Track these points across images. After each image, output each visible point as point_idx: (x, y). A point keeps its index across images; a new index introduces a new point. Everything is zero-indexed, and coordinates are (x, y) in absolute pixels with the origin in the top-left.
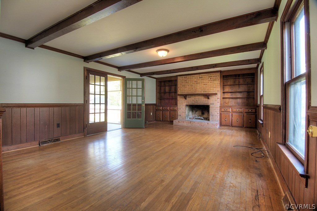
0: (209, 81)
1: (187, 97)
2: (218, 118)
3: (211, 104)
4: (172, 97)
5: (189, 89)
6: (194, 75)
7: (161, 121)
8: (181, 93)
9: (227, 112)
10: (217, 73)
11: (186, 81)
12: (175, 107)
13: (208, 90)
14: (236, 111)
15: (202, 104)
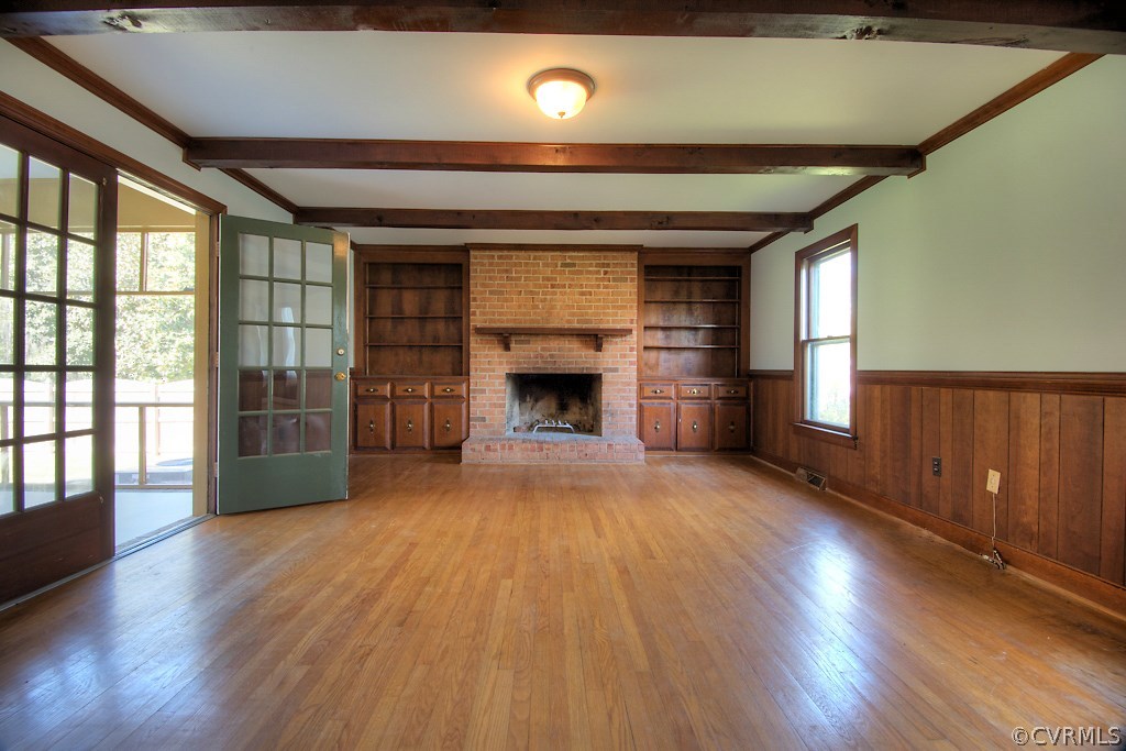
0: (603, 279)
1: (513, 338)
2: (632, 421)
3: (606, 370)
4: (436, 338)
5: (520, 307)
6: (540, 253)
7: (385, 449)
8: (487, 325)
9: (661, 398)
10: (628, 254)
11: (507, 271)
12: (460, 383)
13: (597, 314)
14: (691, 395)
15: (573, 372)
